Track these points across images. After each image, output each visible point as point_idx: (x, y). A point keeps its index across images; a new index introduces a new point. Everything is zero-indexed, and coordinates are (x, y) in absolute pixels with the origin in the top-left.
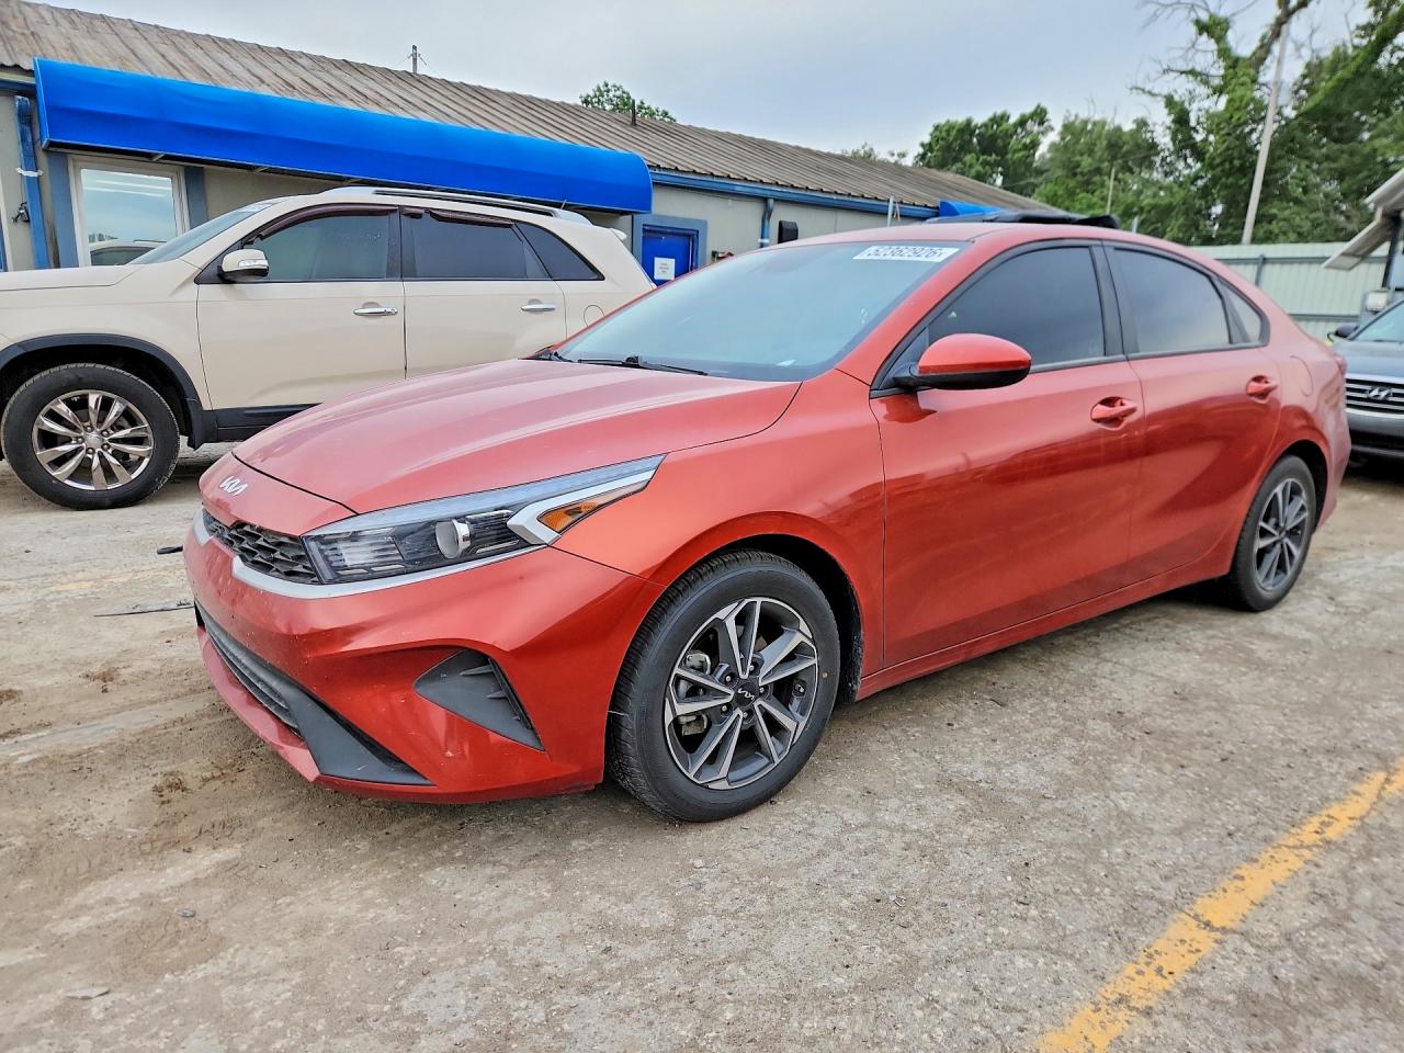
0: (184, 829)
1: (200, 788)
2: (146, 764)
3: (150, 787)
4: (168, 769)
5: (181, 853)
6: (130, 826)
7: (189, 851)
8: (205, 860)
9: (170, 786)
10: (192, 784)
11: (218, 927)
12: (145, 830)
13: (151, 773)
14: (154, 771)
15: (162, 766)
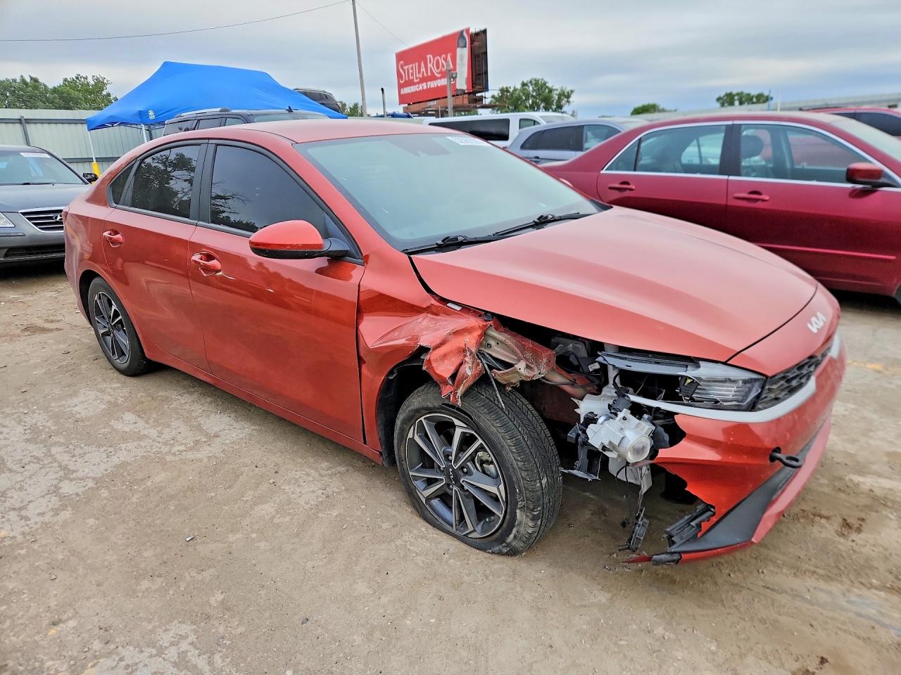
0: (863, 501)
1: (835, 516)
2: (852, 552)
3: (862, 535)
4: (842, 540)
5: (875, 491)
6: (891, 519)
7: (871, 490)
8: (867, 482)
9: (850, 527)
10: (838, 521)
11: (885, 459)
12: (884, 512)
13: (853, 544)
14: (851, 544)
15: (843, 544)
